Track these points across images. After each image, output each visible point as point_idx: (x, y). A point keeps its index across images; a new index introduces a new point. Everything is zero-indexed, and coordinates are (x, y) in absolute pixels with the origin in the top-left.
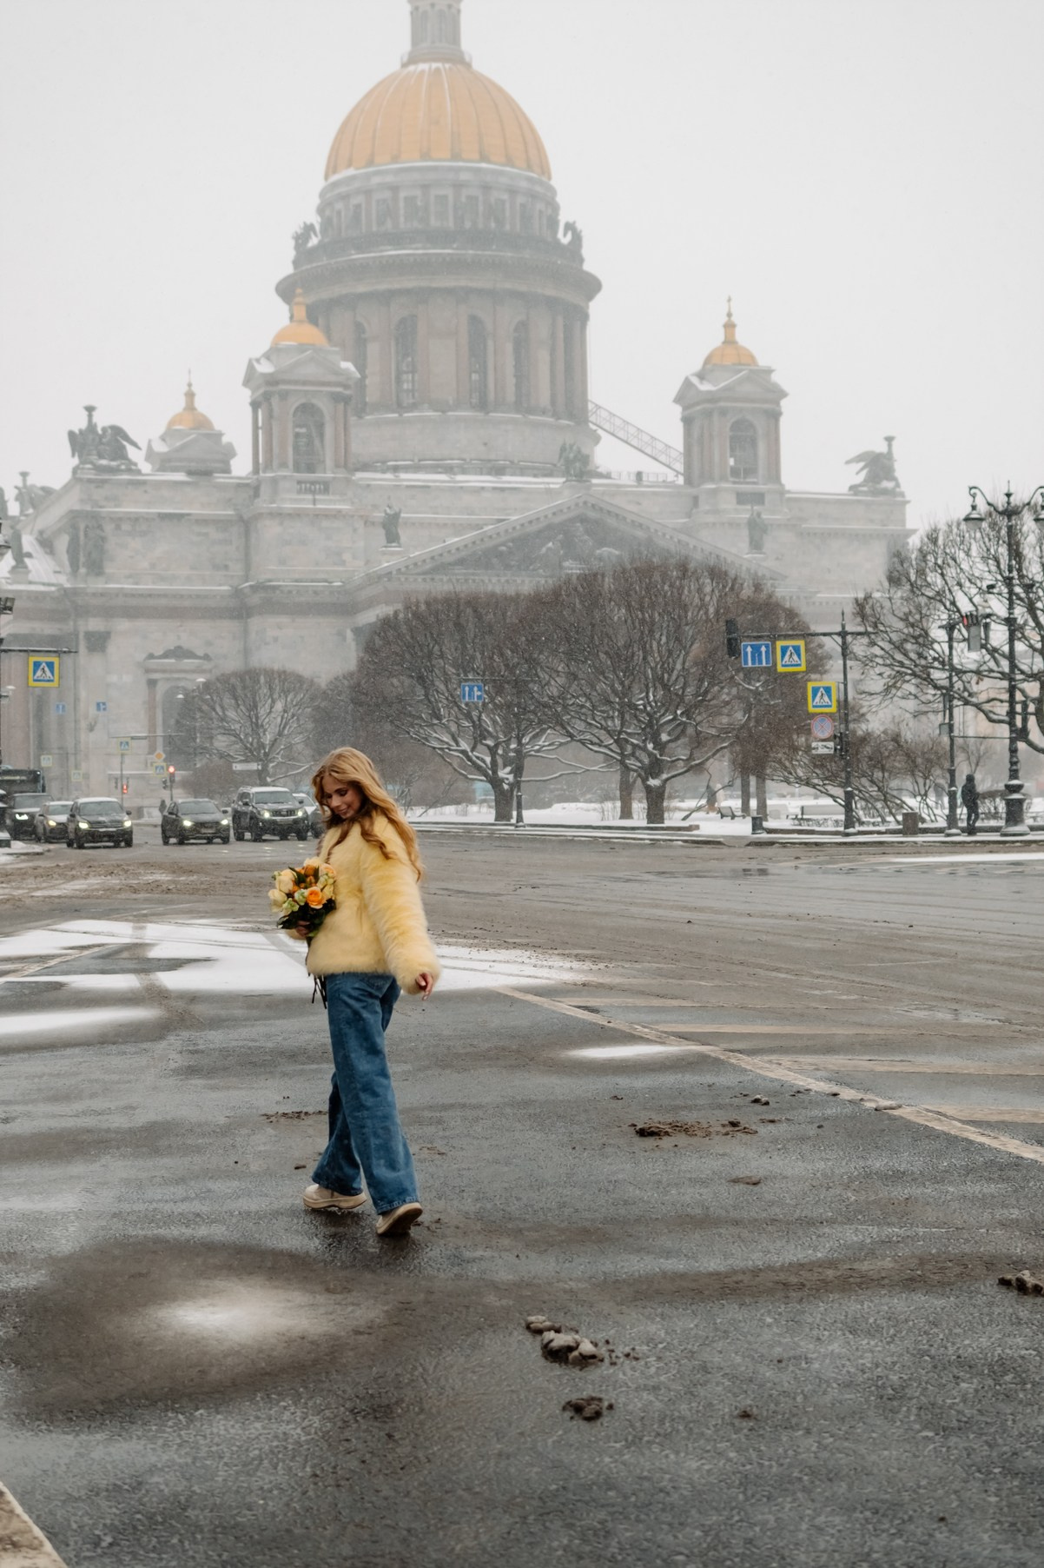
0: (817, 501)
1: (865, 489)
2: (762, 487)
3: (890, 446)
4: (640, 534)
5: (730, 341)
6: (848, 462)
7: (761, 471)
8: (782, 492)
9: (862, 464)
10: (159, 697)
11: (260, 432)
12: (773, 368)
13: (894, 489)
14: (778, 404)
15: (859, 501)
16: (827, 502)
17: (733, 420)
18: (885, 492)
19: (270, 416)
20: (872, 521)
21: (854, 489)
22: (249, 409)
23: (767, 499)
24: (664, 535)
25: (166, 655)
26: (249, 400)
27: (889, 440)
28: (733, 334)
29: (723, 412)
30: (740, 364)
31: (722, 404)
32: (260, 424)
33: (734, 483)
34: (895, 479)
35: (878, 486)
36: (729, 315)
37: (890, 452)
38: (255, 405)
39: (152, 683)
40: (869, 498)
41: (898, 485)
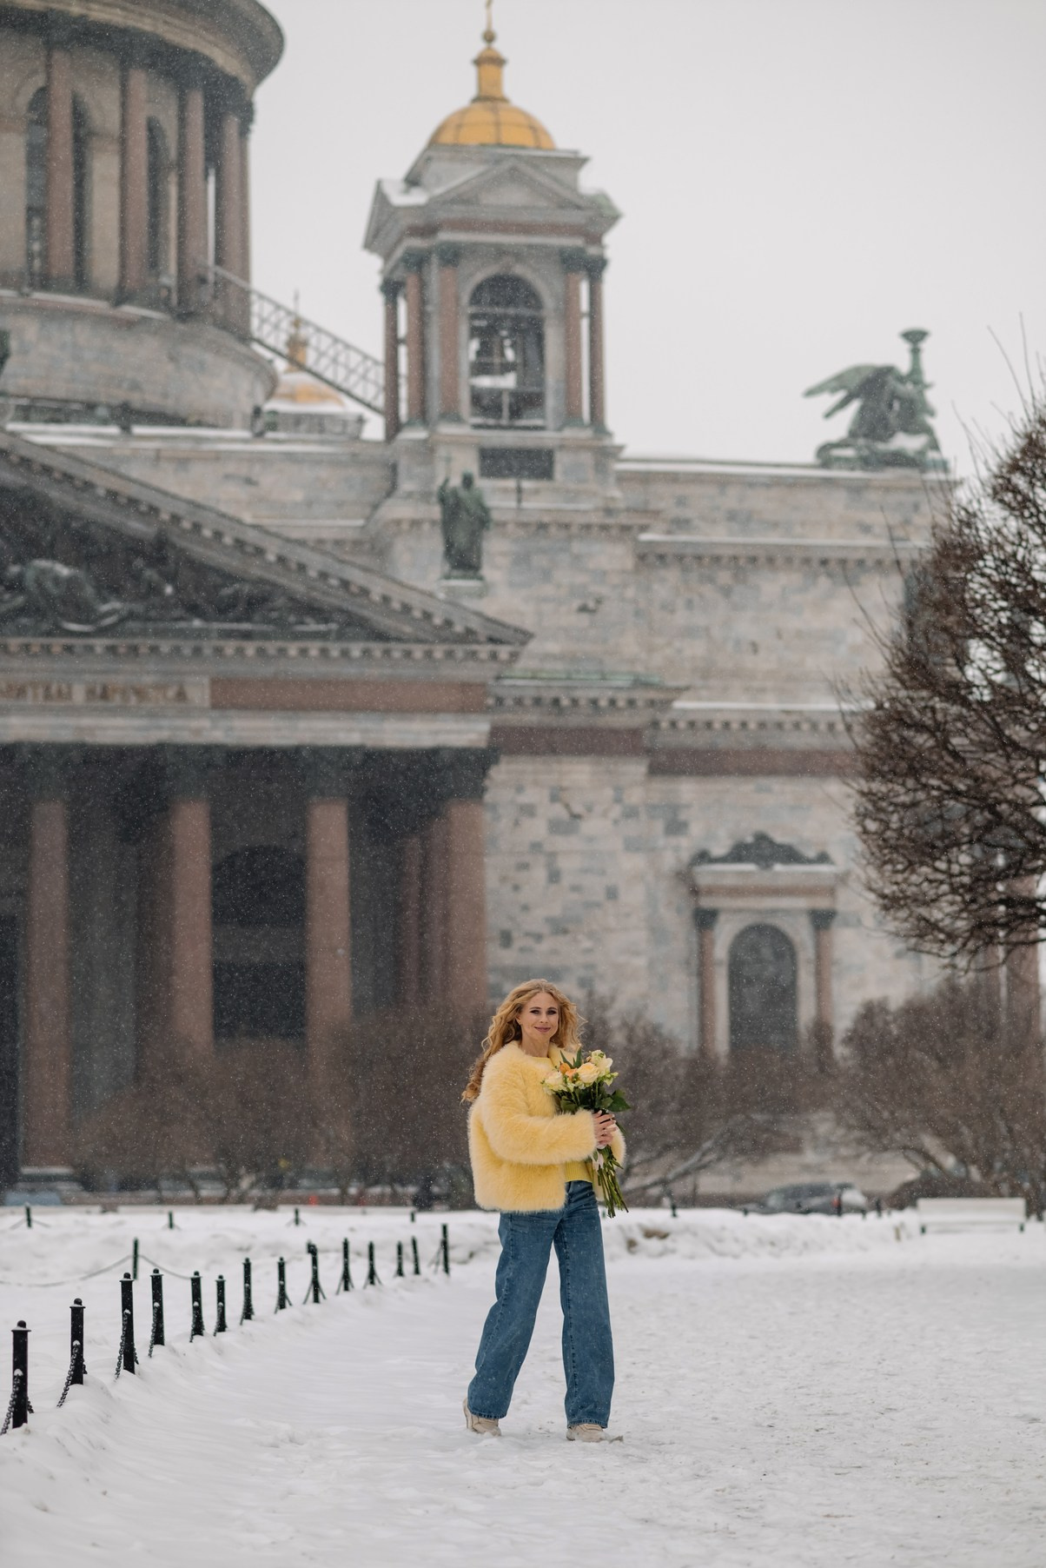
1: (849, 453)
2: (548, 438)
3: (916, 352)
4: (136, 526)
5: (489, 98)
6: (811, 393)
7: (551, 402)
8: (606, 454)
12: (584, 153)
13: (922, 453)
14: (596, 240)
15: (828, 482)
16: (749, 483)
17: (480, 277)
18: (899, 460)
20: (866, 529)
21: (825, 455)
23: (562, 461)
27: (915, 338)
28: (497, 83)
29: (452, 256)
30: (499, 145)
31: (445, 236)
33: (477, 427)
34: (928, 431)
35: (881, 447)
36: (489, 37)
37: (915, 376)
40: (858, 474)
41: (935, 445)
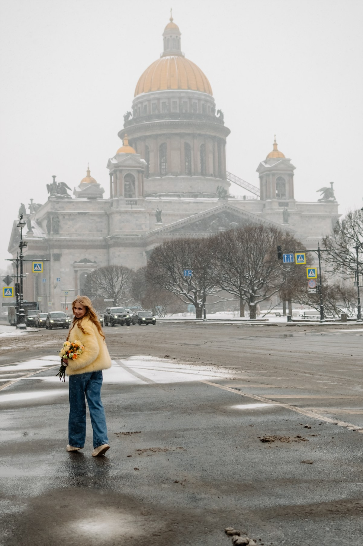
0: (307, 205)
1: (323, 200)
2: (287, 200)
3: (332, 185)
4: (245, 217)
5: (275, 150)
6: (317, 191)
7: (287, 195)
8: (294, 202)
9: (322, 192)
10: (78, 276)
11: (113, 184)
12: (291, 159)
13: (334, 200)
14: (292, 171)
15: (321, 205)
16: (310, 206)
17: (277, 178)
18: (331, 201)
19: (116, 178)
20: (326, 212)
21: (320, 200)
22: (109, 176)
23: (289, 204)
24: (253, 217)
25: (81, 261)
26: (109, 173)
27: (332, 183)
28: (276, 148)
29: (273, 175)
30: (279, 158)
31: (273, 172)
32: (113, 181)
33: (278, 199)
34: (334, 197)
35: (328, 199)
36: (275, 141)
37: (332, 188)
38: (111, 174)
39: (76, 272)
40: (325, 204)
41: (335, 199)
